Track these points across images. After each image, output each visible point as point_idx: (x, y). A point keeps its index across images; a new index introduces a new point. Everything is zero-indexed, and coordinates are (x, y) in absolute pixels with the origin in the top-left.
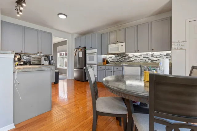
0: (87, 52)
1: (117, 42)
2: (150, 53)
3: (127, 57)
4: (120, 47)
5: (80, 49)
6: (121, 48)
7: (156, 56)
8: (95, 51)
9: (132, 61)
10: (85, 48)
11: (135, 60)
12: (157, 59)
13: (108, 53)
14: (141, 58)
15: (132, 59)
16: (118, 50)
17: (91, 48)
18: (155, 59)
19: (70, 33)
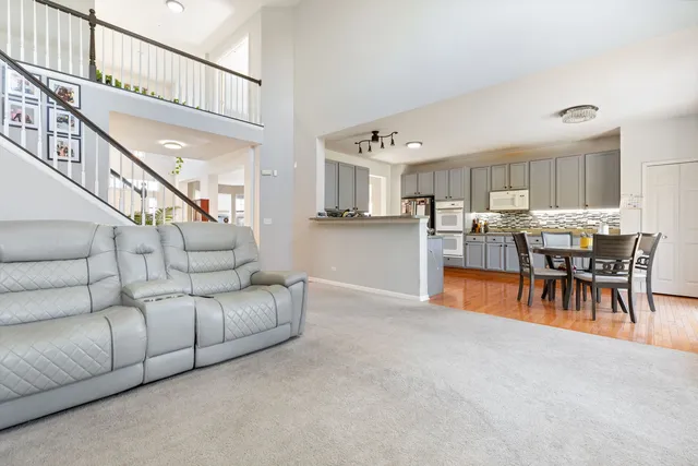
0: (438, 205)
1: (511, 188)
2: (581, 211)
3: (531, 218)
4: (517, 199)
5: (419, 200)
6: (520, 200)
7: (593, 217)
8: (460, 204)
9: (541, 226)
10: (432, 198)
11: (549, 223)
12: (594, 222)
13: (488, 209)
14: (561, 221)
15: (541, 223)
16: (513, 204)
17: (448, 198)
18: (591, 222)
19: (388, 163)
